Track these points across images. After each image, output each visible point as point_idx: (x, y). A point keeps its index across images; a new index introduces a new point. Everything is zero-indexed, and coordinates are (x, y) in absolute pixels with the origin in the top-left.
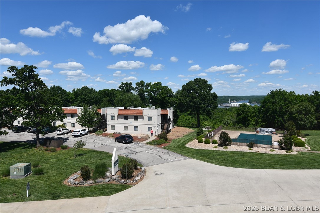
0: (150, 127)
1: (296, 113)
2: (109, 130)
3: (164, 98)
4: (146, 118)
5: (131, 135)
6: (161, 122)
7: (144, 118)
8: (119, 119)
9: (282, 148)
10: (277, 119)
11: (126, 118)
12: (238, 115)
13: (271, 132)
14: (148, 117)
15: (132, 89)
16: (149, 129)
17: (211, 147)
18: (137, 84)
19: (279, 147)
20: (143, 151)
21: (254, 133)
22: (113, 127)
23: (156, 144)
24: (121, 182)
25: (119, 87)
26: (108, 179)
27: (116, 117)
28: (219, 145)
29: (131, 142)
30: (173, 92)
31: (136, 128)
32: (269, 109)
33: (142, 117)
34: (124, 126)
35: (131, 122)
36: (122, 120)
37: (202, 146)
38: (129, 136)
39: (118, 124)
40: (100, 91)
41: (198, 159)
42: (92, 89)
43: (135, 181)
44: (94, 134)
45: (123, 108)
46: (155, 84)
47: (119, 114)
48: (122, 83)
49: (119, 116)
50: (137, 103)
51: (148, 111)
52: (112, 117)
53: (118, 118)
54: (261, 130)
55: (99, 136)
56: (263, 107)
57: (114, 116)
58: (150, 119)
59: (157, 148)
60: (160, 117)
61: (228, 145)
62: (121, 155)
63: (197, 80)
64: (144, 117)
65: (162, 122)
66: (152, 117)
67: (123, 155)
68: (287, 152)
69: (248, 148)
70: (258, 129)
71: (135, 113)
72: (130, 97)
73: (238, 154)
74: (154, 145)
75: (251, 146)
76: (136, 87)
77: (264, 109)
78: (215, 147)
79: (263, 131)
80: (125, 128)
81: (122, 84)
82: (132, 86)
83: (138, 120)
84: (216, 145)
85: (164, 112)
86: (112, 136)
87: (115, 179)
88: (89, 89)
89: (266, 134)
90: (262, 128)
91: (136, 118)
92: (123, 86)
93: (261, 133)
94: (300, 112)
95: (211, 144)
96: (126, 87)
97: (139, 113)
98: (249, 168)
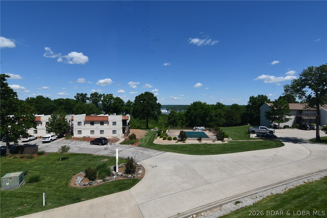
0: (114, 130)
1: (214, 116)
2: (76, 135)
3: (118, 106)
4: (111, 123)
5: (106, 137)
8: (85, 125)
9: (218, 140)
10: (198, 120)
11: (92, 123)
12: (169, 118)
13: (203, 129)
14: (113, 122)
15: (87, 99)
16: (114, 132)
17: (173, 142)
18: (92, 95)
19: (217, 139)
20: (123, 150)
21: (192, 131)
22: (80, 132)
23: (130, 143)
24: (128, 177)
25: (75, 97)
26: (115, 176)
27: (83, 123)
28: (178, 141)
29: (106, 144)
30: (124, 102)
31: (102, 132)
32: (193, 114)
33: (107, 122)
35: (97, 127)
36: (88, 126)
37: (166, 142)
38: (105, 139)
39: (85, 129)
40: (55, 100)
42: (47, 98)
43: (140, 175)
44: (63, 139)
45: (85, 115)
46: (107, 95)
47: (86, 120)
49: (86, 122)
51: (112, 118)
52: (79, 123)
53: (85, 123)
54: (196, 128)
55: (70, 141)
56: (188, 112)
57: (81, 122)
58: (114, 123)
59: (132, 146)
60: (121, 121)
61: (185, 140)
64: (109, 122)
65: (123, 126)
66: (116, 122)
68: (222, 142)
69: (199, 141)
70: (194, 128)
71: (101, 119)
73: (195, 145)
74: (128, 144)
75: (200, 140)
76: (90, 97)
77: (189, 115)
78: (176, 142)
79: (198, 129)
81: (78, 94)
82: (87, 96)
83: (103, 125)
84: (176, 141)
85: (124, 118)
86: (84, 140)
87: (122, 176)
88: (44, 98)
89: (200, 131)
90: (196, 127)
91: (102, 123)
92: (79, 96)
93: (197, 131)
94: (216, 116)
95: (172, 140)
96: (82, 97)
97: (105, 119)
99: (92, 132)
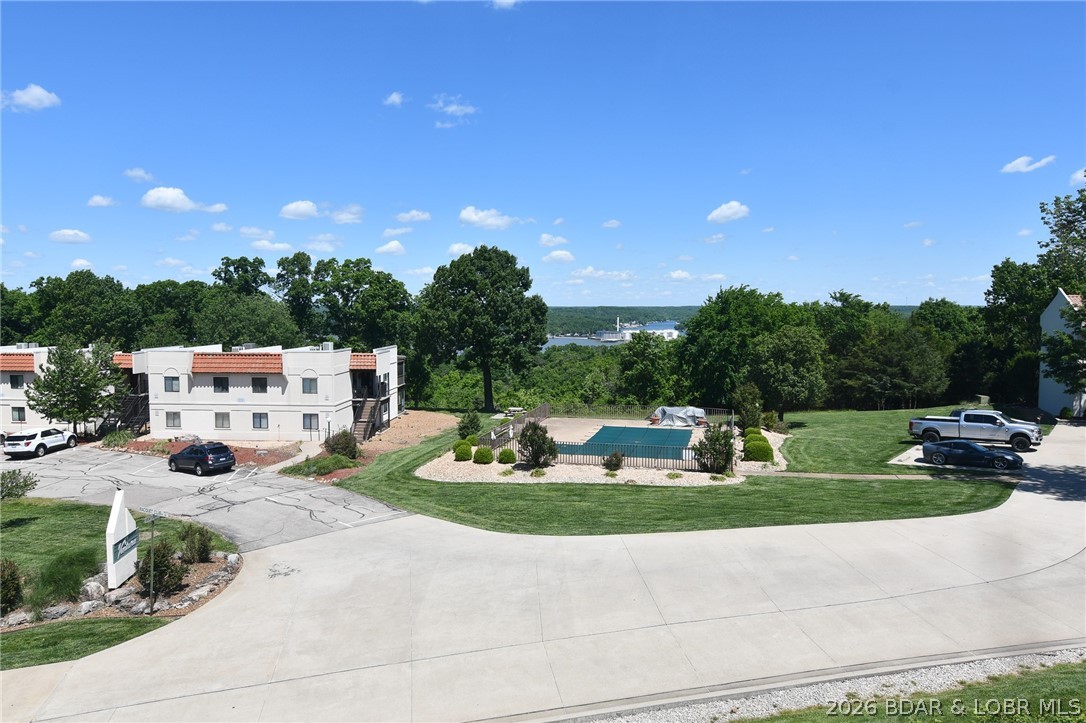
0: (311, 415)
1: (768, 360)
2: (158, 429)
3: (381, 311)
4: (295, 384)
5: (225, 443)
6: (351, 398)
7: (287, 383)
8: (195, 389)
9: (704, 469)
11: (221, 383)
13: (694, 418)
14: (304, 379)
15: (264, 282)
16: (308, 421)
17: (493, 473)
18: (282, 263)
19: (696, 466)
20: (259, 499)
21: (644, 424)
22: (173, 418)
23: (315, 472)
24: (134, 609)
25: (216, 274)
26: (90, 603)
27: (184, 382)
28: (518, 467)
29: (226, 469)
30: (410, 295)
31: (259, 419)
32: (710, 345)
33: (281, 380)
34: (217, 414)
35: (241, 397)
36: (206, 393)
37: (469, 473)
38: (220, 449)
39: (194, 407)
40: (143, 286)
41: (437, 515)
42: (109, 280)
43: (186, 604)
44: (95, 447)
45: (217, 348)
46: (347, 264)
47: (196, 370)
48: (228, 259)
49: (196, 378)
50: (277, 333)
51: (298, 361)
52: (171, 383)
53: (191, 385)
54: (664, 413)
55: (114, 453)
56: (692, 339)
57: (177, 379)
58: (309, 385)
59: (315, 483)
60: (347, 379)
61: (546, 464)
62: (175, 518)
63: (482, 253)
64: (288, 378)
65: (355, 395)
66: (315, 380)
67: (183, 515)
68: (714, 478)
69: (606, 471)
70: (658, 412)
71: (256, 367)
72: (253, 311)
73: (571, 490)
74: (308, 475)
75: (613, 465)
76: (279, 276)
77: (694, 349)
78: (505, 474)
79: (671, 417)
80: (220, 422)
81: (228, 262)
82: (263, 270)
83: (266, 391)
84: (509, 466)
85: (363, 362)
87: (117, 602)
88: (98, 282)
89: (678, 425)
90: (668, 409)
91: (260, 384)
92: (232, 269)
93: (664, 425)
94: (779, 355)
95: (495, 463)
96: (243, 276)
97: (269, 367)
98: (581, 534)
99: (222, 419)
